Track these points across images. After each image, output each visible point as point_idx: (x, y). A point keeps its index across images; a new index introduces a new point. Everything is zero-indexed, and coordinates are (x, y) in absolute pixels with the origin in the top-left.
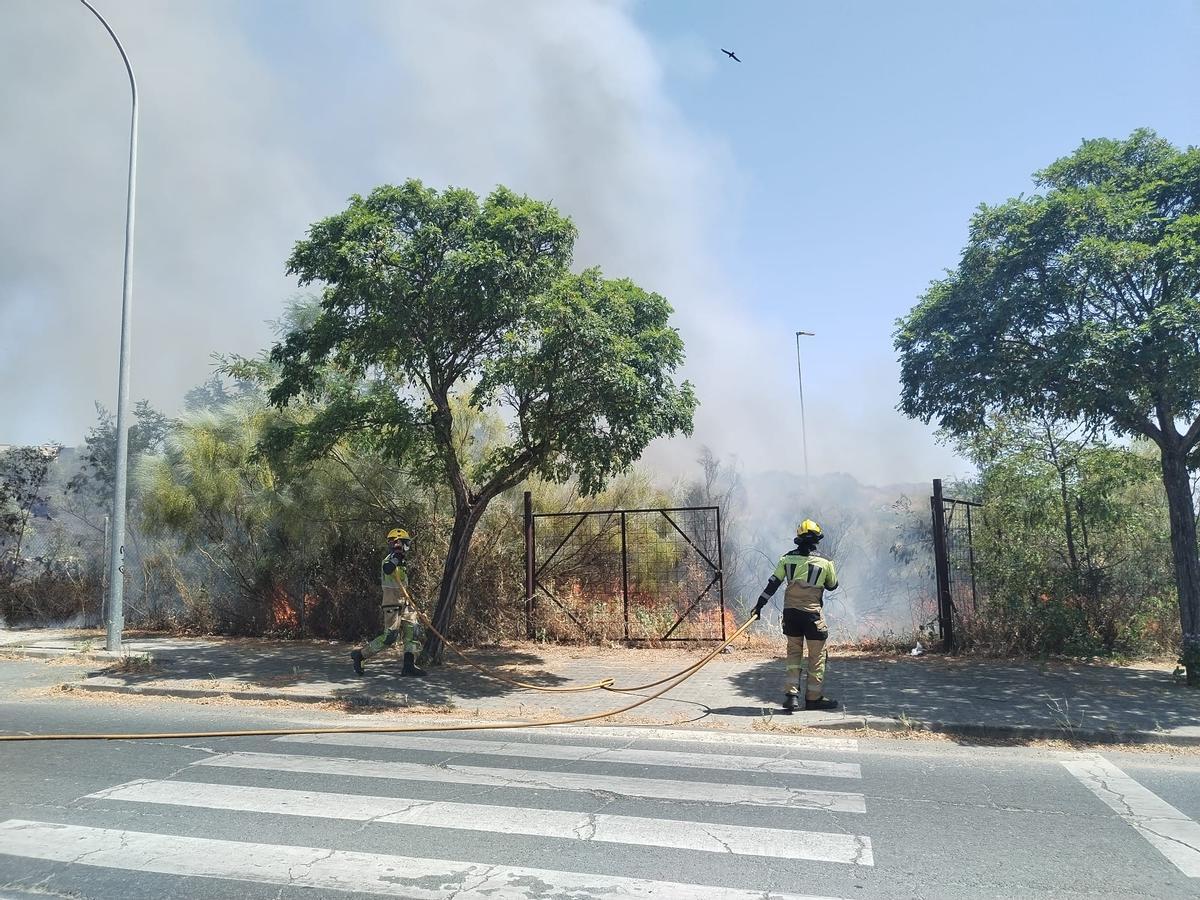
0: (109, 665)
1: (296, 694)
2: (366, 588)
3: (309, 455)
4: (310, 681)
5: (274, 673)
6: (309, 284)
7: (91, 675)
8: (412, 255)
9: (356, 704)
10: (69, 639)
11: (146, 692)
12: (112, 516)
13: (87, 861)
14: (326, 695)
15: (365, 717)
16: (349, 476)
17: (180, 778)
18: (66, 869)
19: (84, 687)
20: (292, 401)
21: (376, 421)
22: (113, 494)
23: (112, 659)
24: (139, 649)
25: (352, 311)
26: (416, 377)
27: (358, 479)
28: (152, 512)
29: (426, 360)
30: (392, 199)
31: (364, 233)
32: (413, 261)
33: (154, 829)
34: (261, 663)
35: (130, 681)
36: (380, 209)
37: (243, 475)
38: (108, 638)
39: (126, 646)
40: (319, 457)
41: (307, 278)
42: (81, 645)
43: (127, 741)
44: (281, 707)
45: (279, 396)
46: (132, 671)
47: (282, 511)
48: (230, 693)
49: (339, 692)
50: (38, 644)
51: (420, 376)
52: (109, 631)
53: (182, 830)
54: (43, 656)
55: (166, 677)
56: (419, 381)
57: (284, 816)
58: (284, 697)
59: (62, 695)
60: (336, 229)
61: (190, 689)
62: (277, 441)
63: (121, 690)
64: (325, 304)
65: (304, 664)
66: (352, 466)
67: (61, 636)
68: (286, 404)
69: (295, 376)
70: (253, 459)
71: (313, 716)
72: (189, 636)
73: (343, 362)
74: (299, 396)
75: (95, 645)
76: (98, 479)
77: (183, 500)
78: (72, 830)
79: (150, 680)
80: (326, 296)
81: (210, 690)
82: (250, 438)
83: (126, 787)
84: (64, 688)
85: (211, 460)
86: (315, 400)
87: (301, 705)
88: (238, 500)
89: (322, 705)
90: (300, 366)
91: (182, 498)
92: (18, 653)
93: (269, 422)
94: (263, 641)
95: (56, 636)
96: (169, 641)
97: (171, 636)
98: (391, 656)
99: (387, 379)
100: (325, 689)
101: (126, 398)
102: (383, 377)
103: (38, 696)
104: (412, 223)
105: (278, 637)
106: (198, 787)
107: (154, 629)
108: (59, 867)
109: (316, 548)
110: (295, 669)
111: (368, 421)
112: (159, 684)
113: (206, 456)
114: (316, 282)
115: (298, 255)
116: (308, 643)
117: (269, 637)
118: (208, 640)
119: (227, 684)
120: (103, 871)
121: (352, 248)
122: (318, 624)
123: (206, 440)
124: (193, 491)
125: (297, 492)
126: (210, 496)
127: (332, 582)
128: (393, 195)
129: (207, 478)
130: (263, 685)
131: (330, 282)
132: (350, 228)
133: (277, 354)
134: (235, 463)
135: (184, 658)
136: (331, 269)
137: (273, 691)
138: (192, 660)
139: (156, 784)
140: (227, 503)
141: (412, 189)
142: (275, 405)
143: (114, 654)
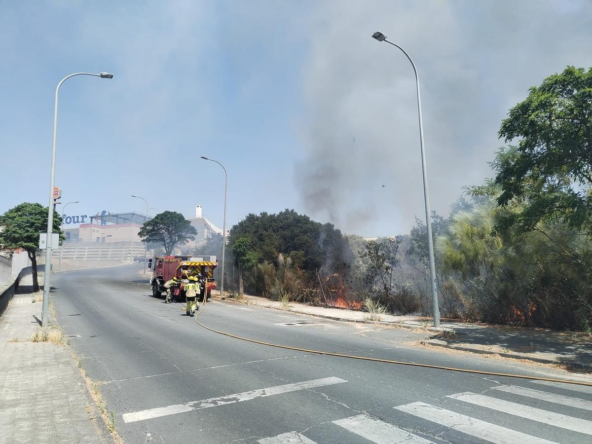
0: (437, 334)
1: (535, 357)
2: (564, 301)
3: (522, 230)
4: (542, 351)
5: (519, 345)
6: (511, 140)
7: (431, 338)
8: (572, 110)
9: (573, 367)
10: (417, 321)
11: (457, 349)
12: (428, 266)
13: (457, 428)
14: (554, 360)
15: (582, 375)
16: (546, 239)
17: (487, 394)
18: (449, 430)
19: (429, 343)
20: (509, 202)
21: (561, 207)
22: (428, 255)
23: (437, 331)
24: (448, 327)
25: (537, 149)
26: (584, 178)
27: (551, 240)
28: (446, 263)
29: (590, 168)
30: (556, 82)
31: (543, 105)
32: (573, 113)
33: (483, 419)
34: (509, 338)
35: (449, 343)
36: (549, 90)
37: (487, 242)
38: (434, 321)
39: (444, 325)
40: (530, 230)
41: (510, 138)
42: (424, 324)
43: (456, 372)
44: (528, 363)
45: (502, 201)
46: (449, 338)
47: (509, 259)
48: (499, 353)
49: (561, 359)
50: (405, 322)
51: (587, 177)
52: (434, 318)
53: (497, 422)
54: (408, 328)
55: (465, 342)
56: (586, 181)
57: (552, 426)
58: (529, 359)
59: (421, 346)
60: (524, 108)
61: (478, 349)
62: (504, 224)
63: (446, 347)
64: (520, 149)
65: (535, 341)
66: (547, 232)
67: (414, 319)
68: (507, 204)
69: (510, 190)
70: (493, 234)
71: (549, 371)
72: (469, 322)
73: (534, 177)
74: (513, 199)
75: (429, 324)
76: (418, 248)
77: (459, 257)
78: (445, 412)
79: (458, 343)
80: (521, 144)
81: (488, 351)
82: (489, 224)
83: (463, 395)
84: (421, 343)
85: (470, 236)
86: (522, 200)
87: (539, 364)
88: (485, 255)
89: (552, 365)
90: (512, 184)
91: (459, 256)
92: (399, 326)
93: (498, 214)
94: (508, 327)
95: (412, 319)
96: (461, 324)
97: (461, 321)
98: (588, 341)
99: (559, 183)
100: (552, 356)
101: (429, 211)
102: (557, 182)
103: (411, 345)
104: (570, 92)
105: (516, 325)
106: (498, 401)
107: (452, 318)
108: (445, 428)
109: (531, 278)
110: (531, 344)
111: (556, 208)
112: (462, 345)
113: (467, 234)
114: (515, 138)
115: (504, 127)
116: (533, 330)
117: (511, 325)
118: (479, 324)
119: (495, 348)
120: (465, 434)
121: (537, 115)
122: (537, 320)
123: (467, 226)
124: (463, 252)
125: (518, 249)
126: (471, 254)
127: (543, 297)
128: (557, 80)
129: (468, 245)
130: (515, 351)
131: (524, 137)
132: (533, 105)
133: (498, 180)
134: (482, 237)
135: (470, 333)
136: (524, 129)
137: (522, 354)
138: (474, 335)
139: (477, 396)
140: (480, 257)
141: (569, 72)
142: (501, 206)
143: (438, 329)
